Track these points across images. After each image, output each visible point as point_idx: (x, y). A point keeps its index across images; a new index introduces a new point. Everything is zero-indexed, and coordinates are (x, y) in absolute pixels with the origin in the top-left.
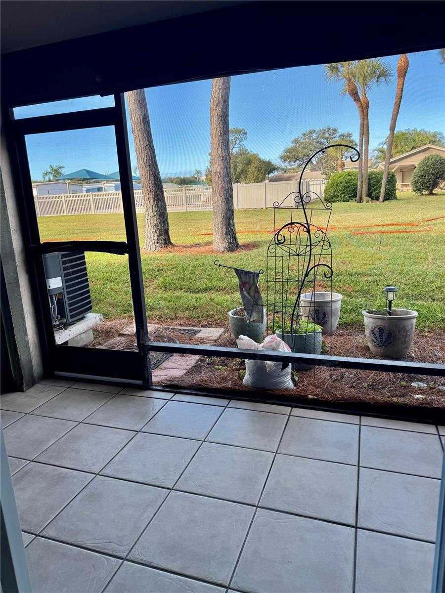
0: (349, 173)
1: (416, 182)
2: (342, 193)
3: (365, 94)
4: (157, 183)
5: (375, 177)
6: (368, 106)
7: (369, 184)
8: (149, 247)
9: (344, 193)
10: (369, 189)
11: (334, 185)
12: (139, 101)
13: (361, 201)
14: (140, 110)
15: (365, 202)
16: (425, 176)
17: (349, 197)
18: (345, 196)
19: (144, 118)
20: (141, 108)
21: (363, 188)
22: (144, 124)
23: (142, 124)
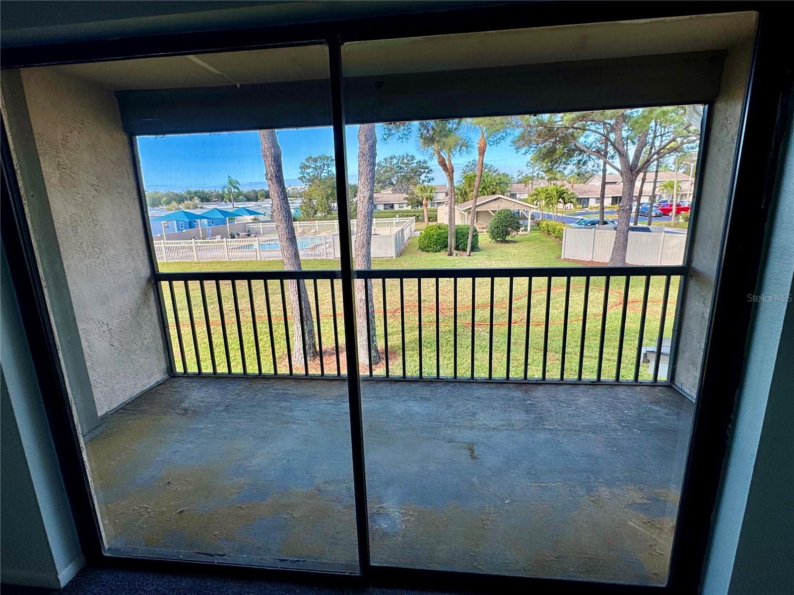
0: (439, 227)
1: (492, 232)
2: (434, 245)
3: (450, 161)
4: (306, 306)
5: (461, 232)
6: (453, 171)
7: (457, 238)
8: (299, 361)
9: (436, 244)
10: (457, 242)
11: (428, 236)
12: (291, 239)
13: (451, 254)
14: (292, 247)
15: (454, 255)
16: (499, 228)
17: (441, 248)
18: (437, 247)
19: (295, 253)
20: (292, 244)
21: (452, 241)
22: (295, 258)
23: (294, 258)
